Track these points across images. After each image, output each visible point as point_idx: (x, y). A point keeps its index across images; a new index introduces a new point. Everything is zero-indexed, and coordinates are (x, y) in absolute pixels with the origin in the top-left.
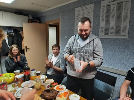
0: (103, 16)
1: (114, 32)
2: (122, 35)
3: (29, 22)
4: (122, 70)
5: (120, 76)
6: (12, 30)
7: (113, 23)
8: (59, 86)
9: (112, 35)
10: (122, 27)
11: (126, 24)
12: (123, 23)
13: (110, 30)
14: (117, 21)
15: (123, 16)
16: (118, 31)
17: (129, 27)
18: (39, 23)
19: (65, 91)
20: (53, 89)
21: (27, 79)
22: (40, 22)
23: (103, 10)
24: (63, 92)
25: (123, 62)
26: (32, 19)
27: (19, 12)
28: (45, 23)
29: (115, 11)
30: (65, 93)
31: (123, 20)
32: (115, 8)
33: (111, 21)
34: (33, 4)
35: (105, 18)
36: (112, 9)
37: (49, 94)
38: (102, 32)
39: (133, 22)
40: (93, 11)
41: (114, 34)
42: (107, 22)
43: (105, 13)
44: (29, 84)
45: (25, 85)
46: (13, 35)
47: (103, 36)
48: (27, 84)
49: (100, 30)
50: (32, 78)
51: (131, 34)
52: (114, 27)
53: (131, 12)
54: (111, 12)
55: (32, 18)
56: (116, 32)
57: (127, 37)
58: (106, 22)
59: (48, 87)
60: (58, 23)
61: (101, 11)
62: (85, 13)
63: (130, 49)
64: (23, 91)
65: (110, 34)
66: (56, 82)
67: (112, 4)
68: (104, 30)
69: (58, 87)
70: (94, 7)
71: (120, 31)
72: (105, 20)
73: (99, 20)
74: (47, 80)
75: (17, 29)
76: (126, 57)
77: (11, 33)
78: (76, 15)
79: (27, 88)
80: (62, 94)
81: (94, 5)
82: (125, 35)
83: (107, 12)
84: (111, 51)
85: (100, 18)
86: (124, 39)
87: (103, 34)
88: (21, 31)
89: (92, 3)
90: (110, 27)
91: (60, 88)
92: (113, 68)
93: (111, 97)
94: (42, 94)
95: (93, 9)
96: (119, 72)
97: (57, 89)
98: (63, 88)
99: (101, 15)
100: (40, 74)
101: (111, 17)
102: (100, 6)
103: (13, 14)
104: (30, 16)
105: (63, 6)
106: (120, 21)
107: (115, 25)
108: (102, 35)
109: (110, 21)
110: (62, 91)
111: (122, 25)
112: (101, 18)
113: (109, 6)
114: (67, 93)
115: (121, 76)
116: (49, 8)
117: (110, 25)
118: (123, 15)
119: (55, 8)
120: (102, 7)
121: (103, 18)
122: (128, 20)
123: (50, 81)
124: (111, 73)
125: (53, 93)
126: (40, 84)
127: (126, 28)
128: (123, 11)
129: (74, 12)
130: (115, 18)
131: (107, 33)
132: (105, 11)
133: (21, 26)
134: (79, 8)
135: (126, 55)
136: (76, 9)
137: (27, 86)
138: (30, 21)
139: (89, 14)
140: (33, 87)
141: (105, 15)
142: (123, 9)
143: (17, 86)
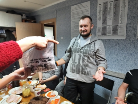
0: (100, 15)
1: (111, 32)
2: (119, 35)
3: (22, 22)
4: (120, 72)
5: (118, 79)
6: (4, 31)
7: (110, 23)
8: (51, 93)
9: (110, 36)
10: (119, 27)
11: (123, 23)
12: (120, 22)
13: (107, 29)
14: (115, 20)
15: (120, 15)
16: (115, 31)
17: (127, 26)
18: (33, 22)
19: (57, 98)
20: (43, 96)
21: (16, 85)
22: (35, 22)
23: (100, 8)
24: (54, 100)
25: (121, 64)
26: (26, 19)
27: (11, 11)
28: (40, 23)
29: (113, 9)
30: (56, 101)
31: (120, 19)
32: (112, 6)
33: (108, 20)
34: (25, 1)
35: (101, 16)
36: (109, 7)
37: (38, 102)
38: (99, 32)
39: (130, 21)
40: (89, 9)
41: (111, 34)
42: (105, 22)
43: (102, 11)
44: (18, 91)
45: (13, 92)
46: (4, 36)
47: (101, 36)
48: (16, 91)
49: (97, 30)
50: (21, 84)
51: (129, 34)
52: (111, 27)
53: (128, 10)
54: (108, 10)
55: (26, 17)
56: (113, 32)
57: (124, 38)
58: (103, 22)
59: (38, 93)
60: (54, 23)
61: (98, 10)
62: (82, 11)
63: (128, 50)
64: (10, 99)
65: (107, 34)
66: (48, 88)
67: (109, 2)
68: (101, 30)
69: (49, 93)
70: (90, 5)
71: (118, 30)
72: (102, 19)
73: (96, 19)
74: (38, 86)
75: (10, 30)
76: (124, 58)
77: (3, 34)
78: (72, 13)
79: (14, 95)
80: (53, 101)
81: (91, 2)
82: (123, 35)
83: (104, 10)
84: (108, 52)
85: (96, 17)
86: (121, 39)
87: (100, 34)
88: (14, 32)
89: (88, 1)
90: (108, 27)
91: (51, 94)
92: (112, 71)
93: (108, 102)
94: (30, 102)
95: (89, 7)
96: (117, 75)
97: (48, 95)
98: (55, 94)
99: (98, 14)
100: (31, 79)
101: (108, 15)
102: (97, 4)
103: (5, 13)
104: (23, 15)
105: (58, 4)
106: (117, 20)
107: (113, 24)
108: (99, 36)
109: (106, 20)
110: (53, 98)
111: (119, 25)
112: (98, 17)
113: (106, 4)
114: (58, 100)
115: (120, 79)
116: (44, 6)
117: (107, 25)
118: (120, 13)
119: (50, 7)
120: (98, 5)
121: (100, 17)
122: (126, 19)
123: (42, 87)
124: (109, 76)
125: (42, 101)
126: (29, 91)
127: (124, 28)
128: (121, 9)
129: (70, 11)
130: (112, 17)
131: (104, 33)
132: (102, 9)
133: (14, 27)
134: (75, 6)
135: (124, 57)
136: (73, 7)
137: (15, 93)
138: (24, 20)
139: (85, 13)
140: (21, 94)
141: (102, 13)
142: (121, 7)
143: (3, 93)
